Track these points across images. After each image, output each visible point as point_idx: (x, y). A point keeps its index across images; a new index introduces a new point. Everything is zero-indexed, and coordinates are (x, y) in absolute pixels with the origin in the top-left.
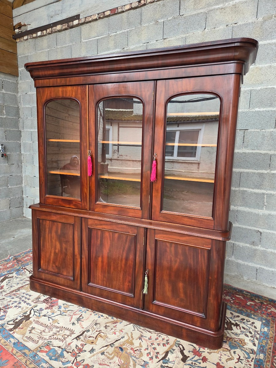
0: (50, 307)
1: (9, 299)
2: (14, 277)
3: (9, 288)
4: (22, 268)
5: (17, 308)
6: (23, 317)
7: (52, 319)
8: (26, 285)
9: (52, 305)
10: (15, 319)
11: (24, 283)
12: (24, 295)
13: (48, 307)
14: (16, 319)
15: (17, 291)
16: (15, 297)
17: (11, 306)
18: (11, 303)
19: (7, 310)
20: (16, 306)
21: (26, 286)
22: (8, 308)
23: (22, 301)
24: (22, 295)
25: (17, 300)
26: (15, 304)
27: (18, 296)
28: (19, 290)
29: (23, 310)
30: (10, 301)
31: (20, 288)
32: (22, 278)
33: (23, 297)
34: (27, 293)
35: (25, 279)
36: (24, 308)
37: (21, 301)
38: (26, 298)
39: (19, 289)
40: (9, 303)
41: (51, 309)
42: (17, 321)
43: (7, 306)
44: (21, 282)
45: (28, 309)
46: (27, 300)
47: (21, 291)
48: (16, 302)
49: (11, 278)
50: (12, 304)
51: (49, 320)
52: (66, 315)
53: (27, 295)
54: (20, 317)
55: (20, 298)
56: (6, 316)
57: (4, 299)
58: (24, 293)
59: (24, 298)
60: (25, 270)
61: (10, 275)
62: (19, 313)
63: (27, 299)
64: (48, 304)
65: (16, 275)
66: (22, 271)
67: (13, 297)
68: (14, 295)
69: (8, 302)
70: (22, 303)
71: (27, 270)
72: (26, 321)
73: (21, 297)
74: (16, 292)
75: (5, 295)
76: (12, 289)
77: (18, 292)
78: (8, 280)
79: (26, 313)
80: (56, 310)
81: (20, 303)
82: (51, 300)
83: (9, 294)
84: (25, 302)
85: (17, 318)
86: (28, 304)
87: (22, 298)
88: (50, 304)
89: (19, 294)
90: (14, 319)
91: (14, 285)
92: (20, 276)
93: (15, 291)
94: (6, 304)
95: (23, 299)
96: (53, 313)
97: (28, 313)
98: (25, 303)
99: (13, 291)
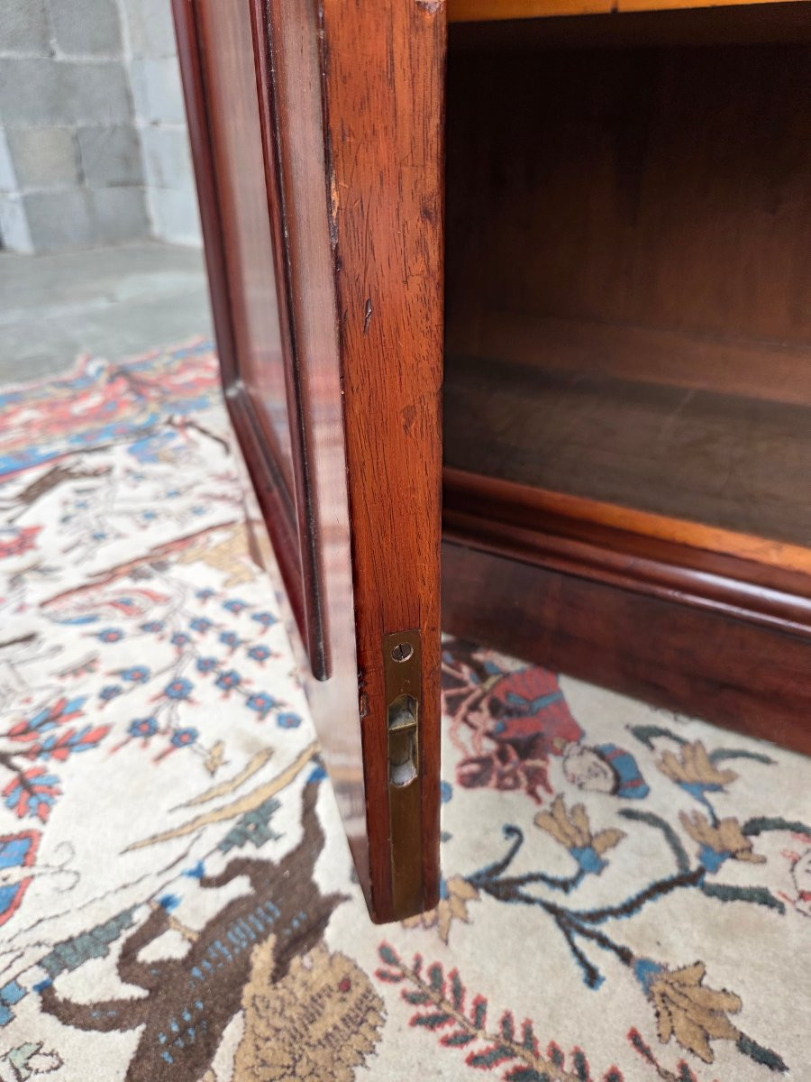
0: (503, 755)
1: (75, 643)
2: (117, 472)
3: (77, 544)
4: (170, 422)
5: (159, 743)
6: (240, 886)
7: (625, 956)
8: (211, 528)
9: (520, 729)
10: (141, 916)
11: (197, 511)
12: (212, 611)
13: (484, 762)
14: (160, 920)
15: (147, 576)
16: (127, 625)
17: (93, 716)
18: (93, 684)
19: (53, 766)
20: (143, 729)
21: (218, 537)
22: (62, 748)
23: (205, 666)
24: (194, 608)
25: (151, 652)
26: (136, 703)
27: (155, 614)
28: (161, 566)
29: (224, 774)
30: (88, 666)
31: (166, 548)
32: (176, 483)
33: (202, 625)
34: (235, 593)
35: (198, 490)
36: (236, 759)
37: (189, 672)
38: (230, 640)
39: (158, 560)
40: (74, 689)
41: (532, 792)
42: (169, 947)
43: (54, 716)
44: (175, 505)
45: (268, 772)
46: (239, 663)
47: (176, 572)
48: (139, 675)
49: (95, 474)
50: (108, 695)
51: (592, 978)
52: (763, 898)
53: (234, 607)
54: (207, 883)
55: (179, 640)
56: (44, 851)
57: (29, 638)
58: (205, 595)
59: (212, 635)
60: (192, 433)
61: (91, 461)
62: (188, 815)
63: (241, 652)
64: (473, 717)
65: (131, 462)
66: (171, 436)
67: (118, 621)
68: (124, 605)
69: (62, 675)
70: (204, 688)
71: (204, 432)
72: (280, 970)
73: (184, 627)
74: (142, 584)
75: (43, 604)
76: (106, 556)
77: (156, 585)
78: (79, 492)
79: (256, 823)
80: (600, 811)
81: (178, 691)
82: (481, 672)
83: (77, 599)
84: (229, 682)
85: (167, 903)
86: (261, 704)
87: (194, 635)
88: (484, 720)
89: (166, 599)
90: (123, 918)
91: (122, 524)
92: (161, 468)
93: (133, 570)
94: (43, 697)
95: (209, 646)
96: (590, 856)
97: (287, 831)
98: (237, 698)
99: (112, 574)
